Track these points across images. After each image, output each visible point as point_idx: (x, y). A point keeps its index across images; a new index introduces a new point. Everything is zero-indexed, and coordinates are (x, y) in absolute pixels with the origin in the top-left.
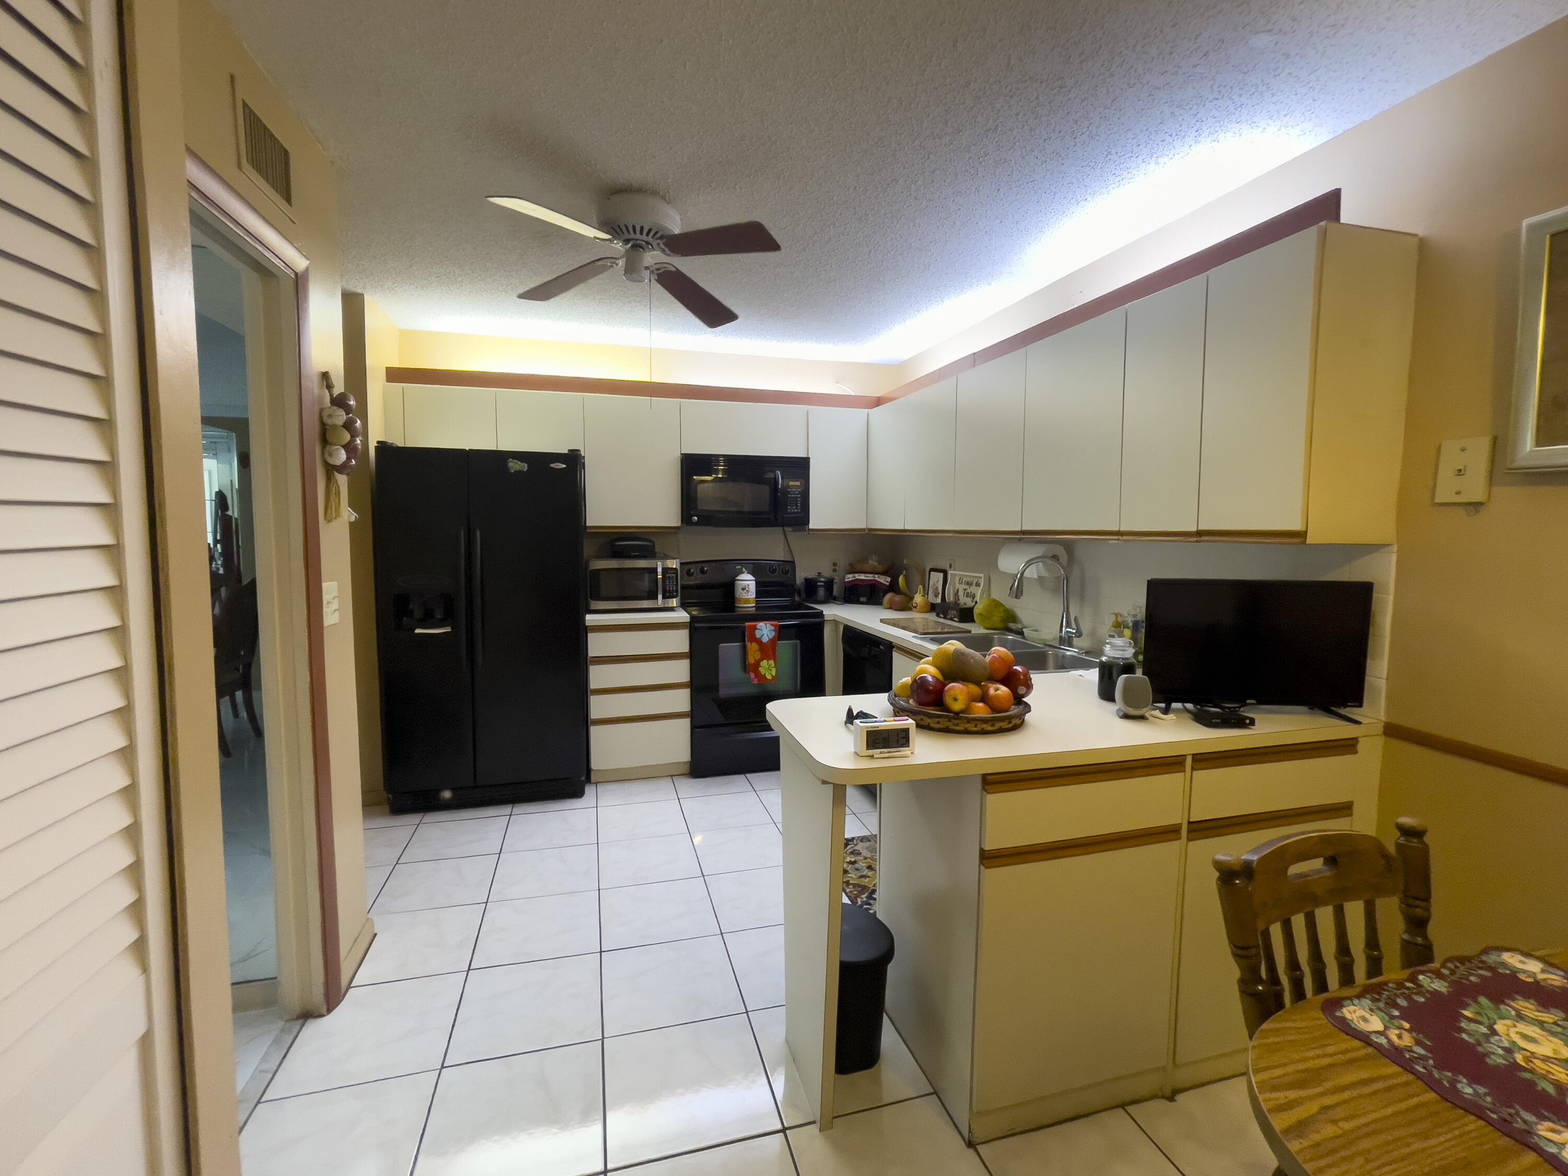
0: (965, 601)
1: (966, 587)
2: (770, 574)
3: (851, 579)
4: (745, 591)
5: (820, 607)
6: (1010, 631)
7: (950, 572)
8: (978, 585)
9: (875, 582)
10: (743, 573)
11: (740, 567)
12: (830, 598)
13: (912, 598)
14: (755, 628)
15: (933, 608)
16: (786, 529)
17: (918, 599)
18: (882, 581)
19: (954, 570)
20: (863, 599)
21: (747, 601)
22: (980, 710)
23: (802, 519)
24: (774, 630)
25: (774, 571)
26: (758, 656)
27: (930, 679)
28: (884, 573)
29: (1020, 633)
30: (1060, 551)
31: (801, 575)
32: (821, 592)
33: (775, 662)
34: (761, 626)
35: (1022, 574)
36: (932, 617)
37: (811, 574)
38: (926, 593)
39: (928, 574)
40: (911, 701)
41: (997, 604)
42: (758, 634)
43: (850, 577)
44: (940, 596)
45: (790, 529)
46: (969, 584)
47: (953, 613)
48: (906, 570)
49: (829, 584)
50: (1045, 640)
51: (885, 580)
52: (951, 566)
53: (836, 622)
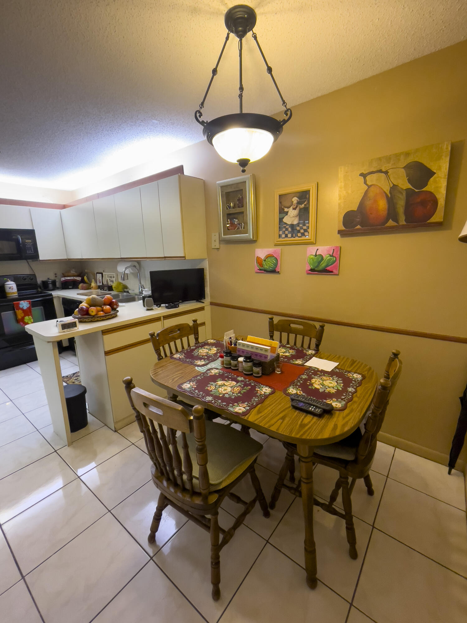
0: (110, 283)
1: (110, 278)
2: (24, 281)
3: (63, 280)
4: (11, 289)
5: (50, 292)
6: (125, 292)
7: (104, 273)
8: (114, 277)
9: (74, 280)
10: (8, 281)
11: (6, 279)
12: (55, 288)
13: (91, 284)
14: (19, 304)
15: (99, 287)
16: (28, 260)
17: (93, 284)
18: (77, 279)
19: (105, 272)
20: (70, 287)
21: (13, 293)
22: (101, 313)
23: (35, 256)
24: (29, 304)
25: (25, 279)
26: (23, 315)
27: (84, 307)
28: (78, 276)
29: (128, 292)
30: (136, 264)
31: (39, 280)
32: (50, 286)
33: (32, 317)
34: (22, 303)
35: (124, 272)
36: (99, 290)
37: (45, 279)
38: (96, 282)
39: (96, 274)
40: (79, 315)
41: (120, 283)
42: (21, 306)
43: (63, 279)
44: (101, 282)
45: (31, 260)
46: (111, 277)
47: (106, 288)
48: (87, 274)
49: (54, 283)
50: (135, 293)
51: (79, 279)
52: (104, 271)
53: (59, 297)
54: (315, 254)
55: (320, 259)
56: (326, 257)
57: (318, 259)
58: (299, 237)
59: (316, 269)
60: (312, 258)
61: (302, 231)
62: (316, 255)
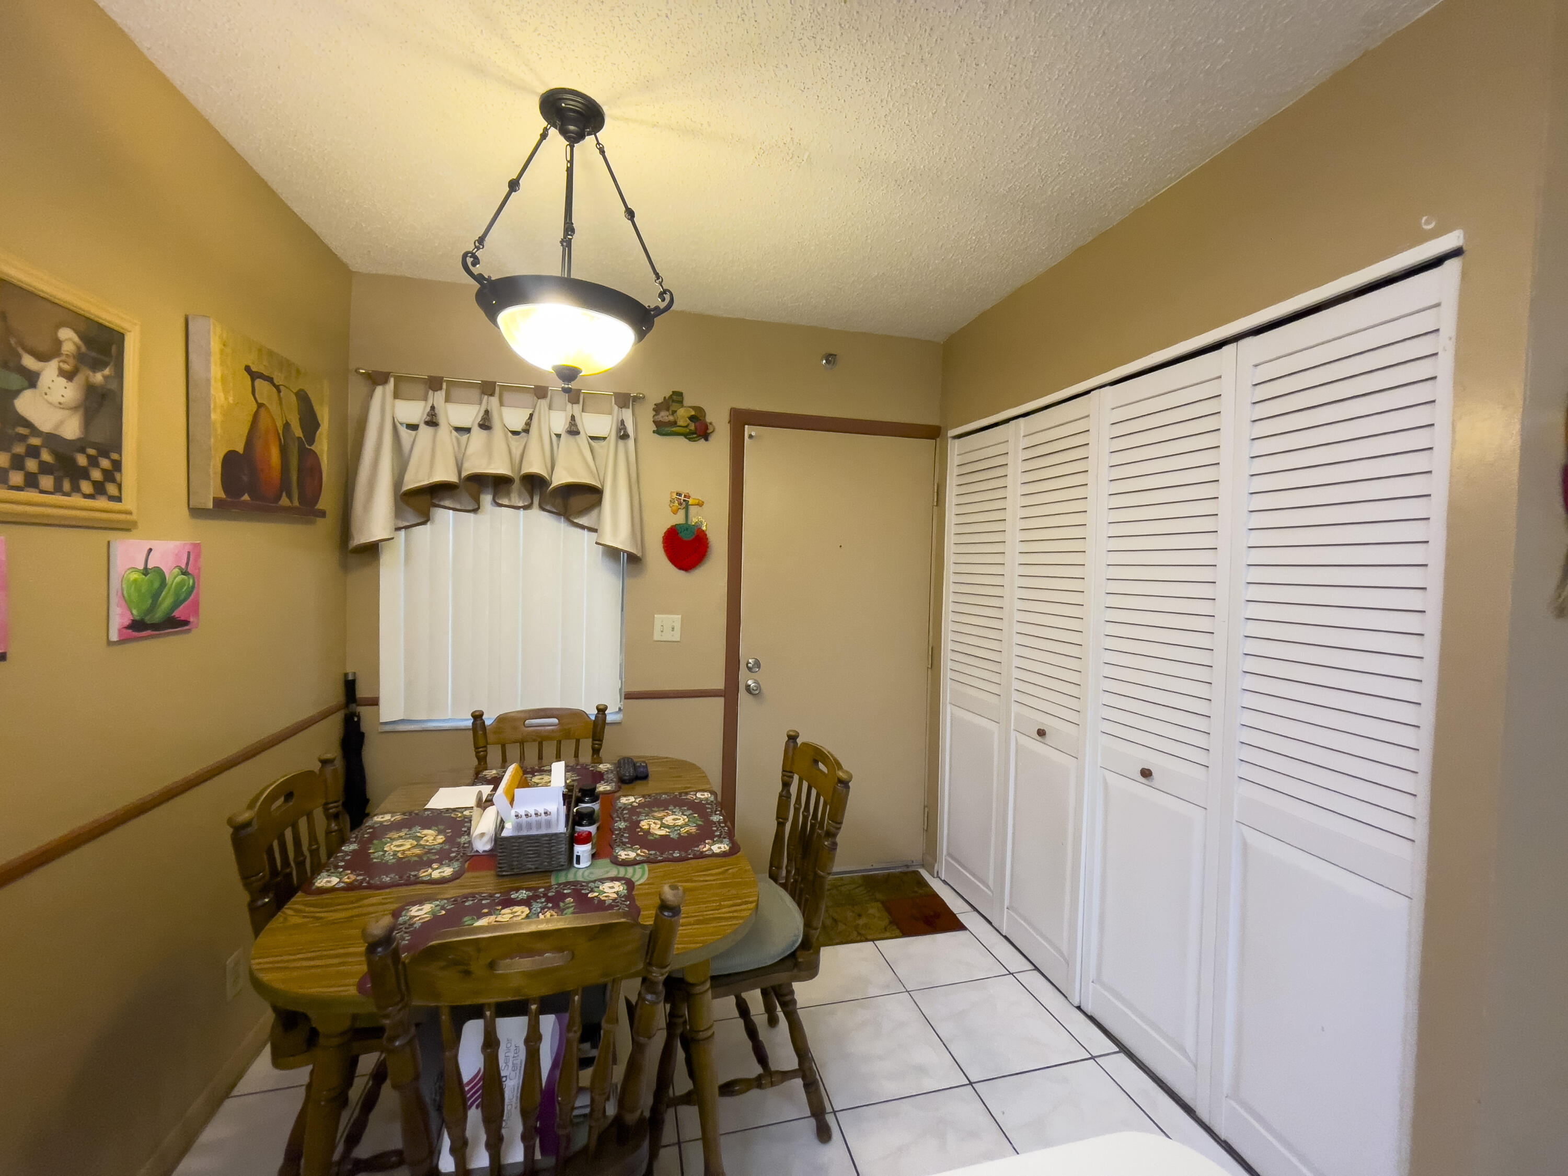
54: (141, 567)
55: (156, 585)
56: (173, 578)
57: (152, 582)
58: (86, 496)
59: (148, 620)
60: (135, 581)
61: (96, 475)
62: (146, 571)
